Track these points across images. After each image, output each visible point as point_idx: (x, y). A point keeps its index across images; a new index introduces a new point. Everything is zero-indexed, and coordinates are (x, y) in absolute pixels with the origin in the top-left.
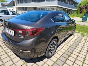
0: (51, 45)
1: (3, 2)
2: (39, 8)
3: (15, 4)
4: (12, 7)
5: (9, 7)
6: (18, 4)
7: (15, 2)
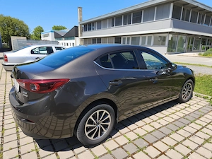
0: (91, 117)
1: (59, 30)
2: (126, 37)
3: (79, 32)
4: (74, 39)
5: (68, 39)
6: (84, 33)
7: (79, 28)
